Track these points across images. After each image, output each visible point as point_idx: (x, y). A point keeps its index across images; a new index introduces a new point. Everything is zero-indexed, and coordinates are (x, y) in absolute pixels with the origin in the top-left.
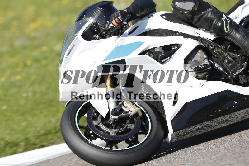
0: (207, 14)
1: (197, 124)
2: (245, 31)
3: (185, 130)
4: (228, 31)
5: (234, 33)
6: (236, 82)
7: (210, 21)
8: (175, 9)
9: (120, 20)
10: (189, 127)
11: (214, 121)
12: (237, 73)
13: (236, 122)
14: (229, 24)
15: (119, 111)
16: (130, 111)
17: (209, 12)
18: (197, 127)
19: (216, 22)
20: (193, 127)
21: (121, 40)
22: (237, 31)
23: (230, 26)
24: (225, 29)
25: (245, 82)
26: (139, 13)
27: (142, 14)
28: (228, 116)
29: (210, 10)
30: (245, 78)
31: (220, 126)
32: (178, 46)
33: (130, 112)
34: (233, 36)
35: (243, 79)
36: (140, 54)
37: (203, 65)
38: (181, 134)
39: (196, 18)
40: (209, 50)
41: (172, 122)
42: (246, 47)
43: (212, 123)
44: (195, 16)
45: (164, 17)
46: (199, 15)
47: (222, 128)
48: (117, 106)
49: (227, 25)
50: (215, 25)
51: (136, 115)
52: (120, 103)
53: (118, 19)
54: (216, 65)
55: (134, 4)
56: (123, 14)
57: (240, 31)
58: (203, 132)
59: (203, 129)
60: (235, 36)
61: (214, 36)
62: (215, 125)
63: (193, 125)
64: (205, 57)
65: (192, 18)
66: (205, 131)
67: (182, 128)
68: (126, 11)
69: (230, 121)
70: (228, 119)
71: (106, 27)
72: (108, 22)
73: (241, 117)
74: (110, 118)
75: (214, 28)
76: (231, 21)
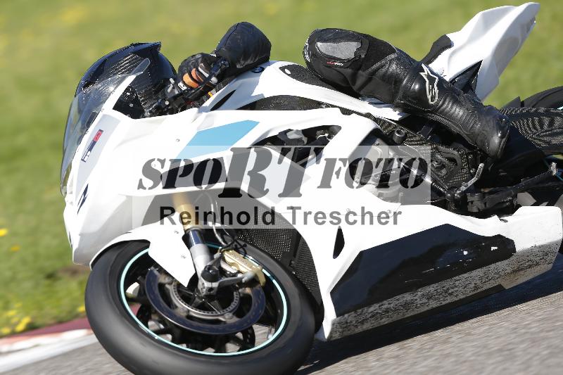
0: (387, 66)
1: (386, 299)
2: (473, 100)
3: (360, 311)
4: (436, 101)
5: (448, 106)
6: (461, 208)
7: (394, 81)
8: (315, 59)
9: (202, 74)
10: (369, 304)
11: (420, 292)
12: (463, 188)
13: (462, 297)
14: (437, 85)
15: (215, 272)
16: (239, 272)
17: (391, 60)
18: (385, 306)
19: (407, 83)
20: (377, 306)
21: (207, 117)
22: (456, 101)
23: (439, 91)
24: (429, 97)
25: (480, 208)
26: (242, 62)
27: (246, 64)
28: (447, 284)
29: (393, 56)
30: (482, 199)
31: (430, 307)
32: (331, 130)
33: (240, 276)
34: (446, 113)
35: (476, 201)
38: (351, 322)
39: (362, 76)
41: (332, 293)
42: (478, 134)
43: (415, 298)
44: (360, 72)
46: (370, 70)
47: (433, 309)
48: (212, 261)
49: (433, 87)
50: (407, 89)
52: (217, 256)
55: (228, 41)
56: (209, 62)
57: (463, 102)
58: (396, 317)
59: (396, 310)
60: (452, 111)
61: (399, 114)
62: (421, 302)
63: (377, 302)
65: (354, 76)
66: (400, 317)
67: (354, 308)
68: (215, 55)
69: (451, 294)
70: (448, 289)
71: (169, 90)
72: (172, 81)
73: (473, 285)
74: (200, 286)
75: (404, 97)
76: (441, 80)
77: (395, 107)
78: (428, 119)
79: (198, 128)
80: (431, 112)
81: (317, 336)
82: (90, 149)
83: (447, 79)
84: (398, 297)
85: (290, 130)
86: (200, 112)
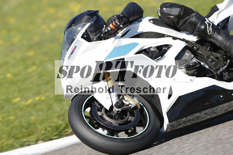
0: (191, 19)
1: (189, 115)
2: (226, 33)
3: (178, 120)
4: (211, 33)
5: (216, 35)
6: (220, 78)
7: (194, 24)
8: (162, 15)
9: (117, 23)
10: (182, 118)
11: (203, 112)
12: (221, 70)
13: (220, 114)
14: (212, 27)
15: (120, 104)
16: (130, 104)
17: (193, 16)
18: (189, 118)
19: (199, 26)
20: (185, 118)
21: (118, 41)
22: (219, 33)
23: (212, 29)
24: (208, 31)
25: (228, 78)
26: (132, 18)
27: (133, 18)
28: (214, 109)
29: (194, 14)
30: (229, 74)
31: (207, 118)
32: (168, 46)
33: (130, 105)
34: (215, 38)
35: (226, 75)
36: (136, 54)
37: (193, 63)
38: (175, 125)
39: (181, 22)
40: (194, 50)
41: (167, 113)
42: (228, 47)
43: (201, 115)
44: (181, 20)
45: (152, 21)
46: (184, 20)
48: (119, 100)
49: (210, 27)
51: (136, 107)
52: (121, 97)
53: (115, 22)
54: (202, 63)
56: (119, 18)
57: (222, 34)
58: (193, 122)
59: (193, 120)
60: (217, 37)
61: (197, 38)
62: (203, 116)
63: (185, 117)
64: (192, 56)
65: (178, 22)
66: (195, 122)
67: (176, 119)
68: (121, 15)
69: (216, 113)
70: (214, 111)
71: (103, 30)
72: (105, 26)
73: (225, 109)
74: (114, 110)
75: (198, 31)
76: (213, 25)
77: (195, 35)
78: (207, 40)
79: (114, 46)
80: (209, 37)
81: (161, 130)
82: (72, 53)
83: (216, 24)
84: (194, 115)
85: (151, 47)
86: (116, 39)
